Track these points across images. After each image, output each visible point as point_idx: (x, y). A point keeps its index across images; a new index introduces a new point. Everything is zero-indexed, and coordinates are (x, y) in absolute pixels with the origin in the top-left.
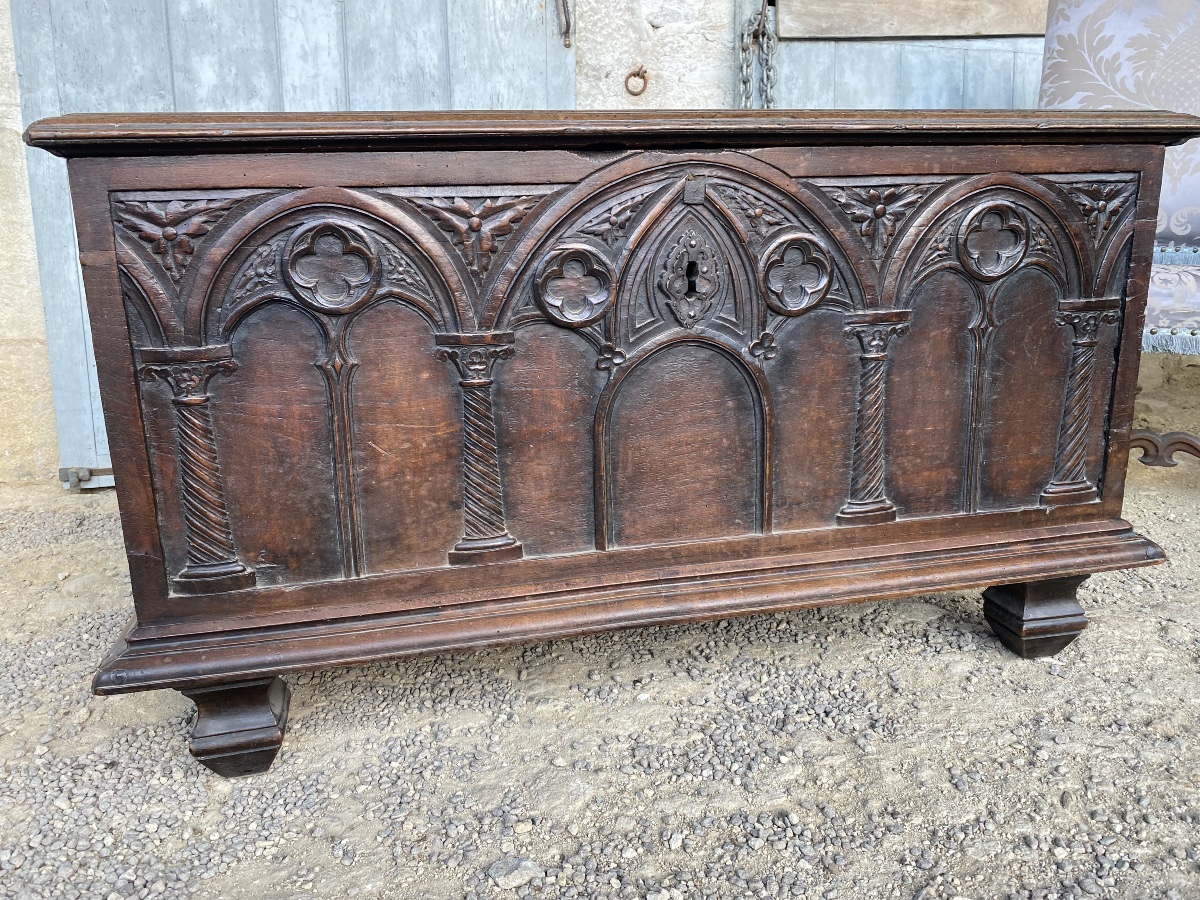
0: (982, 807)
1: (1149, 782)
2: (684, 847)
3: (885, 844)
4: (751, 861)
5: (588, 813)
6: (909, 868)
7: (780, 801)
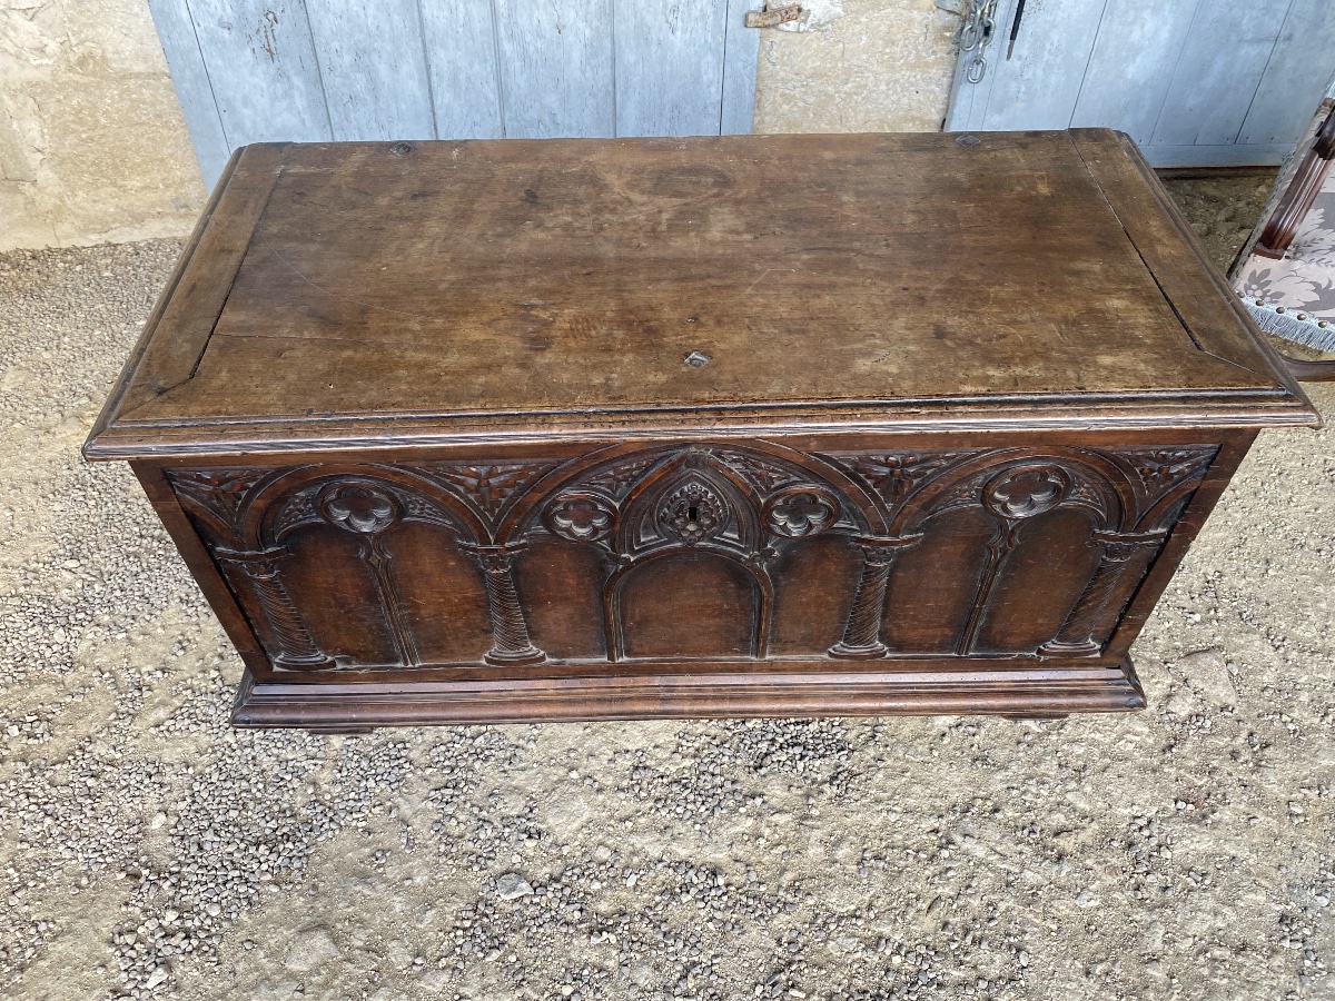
0: (867, 897)
1: (1011, 904)
2: (636, 887)
3: (775, 922)
4: (676, 912)
5: (580, 836)
6: (780, 950)
7: (721, 856)
